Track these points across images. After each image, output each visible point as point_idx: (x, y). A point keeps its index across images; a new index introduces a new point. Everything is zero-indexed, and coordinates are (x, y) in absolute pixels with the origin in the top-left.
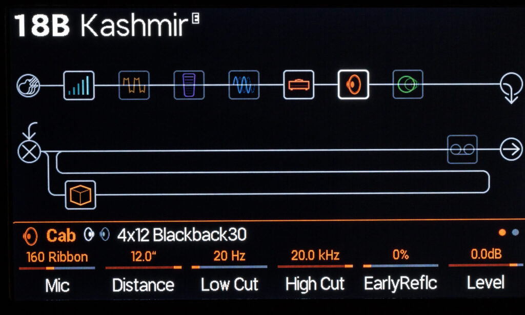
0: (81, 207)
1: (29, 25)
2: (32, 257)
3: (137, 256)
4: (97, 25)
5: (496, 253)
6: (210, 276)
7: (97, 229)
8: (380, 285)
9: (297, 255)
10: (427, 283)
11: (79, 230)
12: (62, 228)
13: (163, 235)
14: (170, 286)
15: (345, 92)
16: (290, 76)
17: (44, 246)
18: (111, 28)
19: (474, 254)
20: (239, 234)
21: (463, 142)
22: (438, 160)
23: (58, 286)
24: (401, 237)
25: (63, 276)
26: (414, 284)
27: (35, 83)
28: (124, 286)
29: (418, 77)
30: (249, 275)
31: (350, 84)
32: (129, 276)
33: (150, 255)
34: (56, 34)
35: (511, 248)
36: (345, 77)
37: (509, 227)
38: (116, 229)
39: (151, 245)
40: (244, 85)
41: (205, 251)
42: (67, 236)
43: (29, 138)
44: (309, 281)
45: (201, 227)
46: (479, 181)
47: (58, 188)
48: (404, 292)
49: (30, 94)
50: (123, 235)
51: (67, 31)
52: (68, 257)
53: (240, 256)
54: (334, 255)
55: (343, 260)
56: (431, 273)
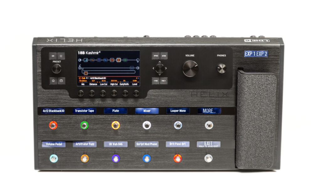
0: (86, 75)
1: (80, 53)
2: (80, 81)
3: (93, 81)
4: (88, 53)
5: (136, 81)
6: (101, 83)
7: (88, 77)
8: (122, 84)
9: (112, 81)
10: (128, 84)
11: (86, 77)
12: (83, 77)
13: (96, 78)
14: (96, 84)
15: (118, 61)
16: (111, 59)
17: (81, 79)
18: (90, 53)
19: (133, 81)
20: (105, 78)
21: (132, 67)
22: (129, 69)
23: (83, 84)
24: (124, 78)
25: (84, 83)
26: (126, 84)
27: (80, 60)
28: (91, 84)
29: (126, 59)
30: (106, 83)
31: (118, 60)
32: (92, 83)
33: (94, 81)
34: (83, 54)
35: (138, 80)
36: (118, 59)
37: (138, 77)
38: (90, 77)
39: (94, 79)
40: (105, 60)
41: (101, 80)
42: (84, 78)
43: (80, 66)
44: (113, 84)
45: (100, 77)
46: (134, 72)
47: (83, 72)
48: (125, 85)
49: (80, 61)
50: (91, 78)
51: (84, 54)
52: (84, 81)
53: (105, 81)
54: (116, 81)
55: (118, 81)
56: (128, 83)
